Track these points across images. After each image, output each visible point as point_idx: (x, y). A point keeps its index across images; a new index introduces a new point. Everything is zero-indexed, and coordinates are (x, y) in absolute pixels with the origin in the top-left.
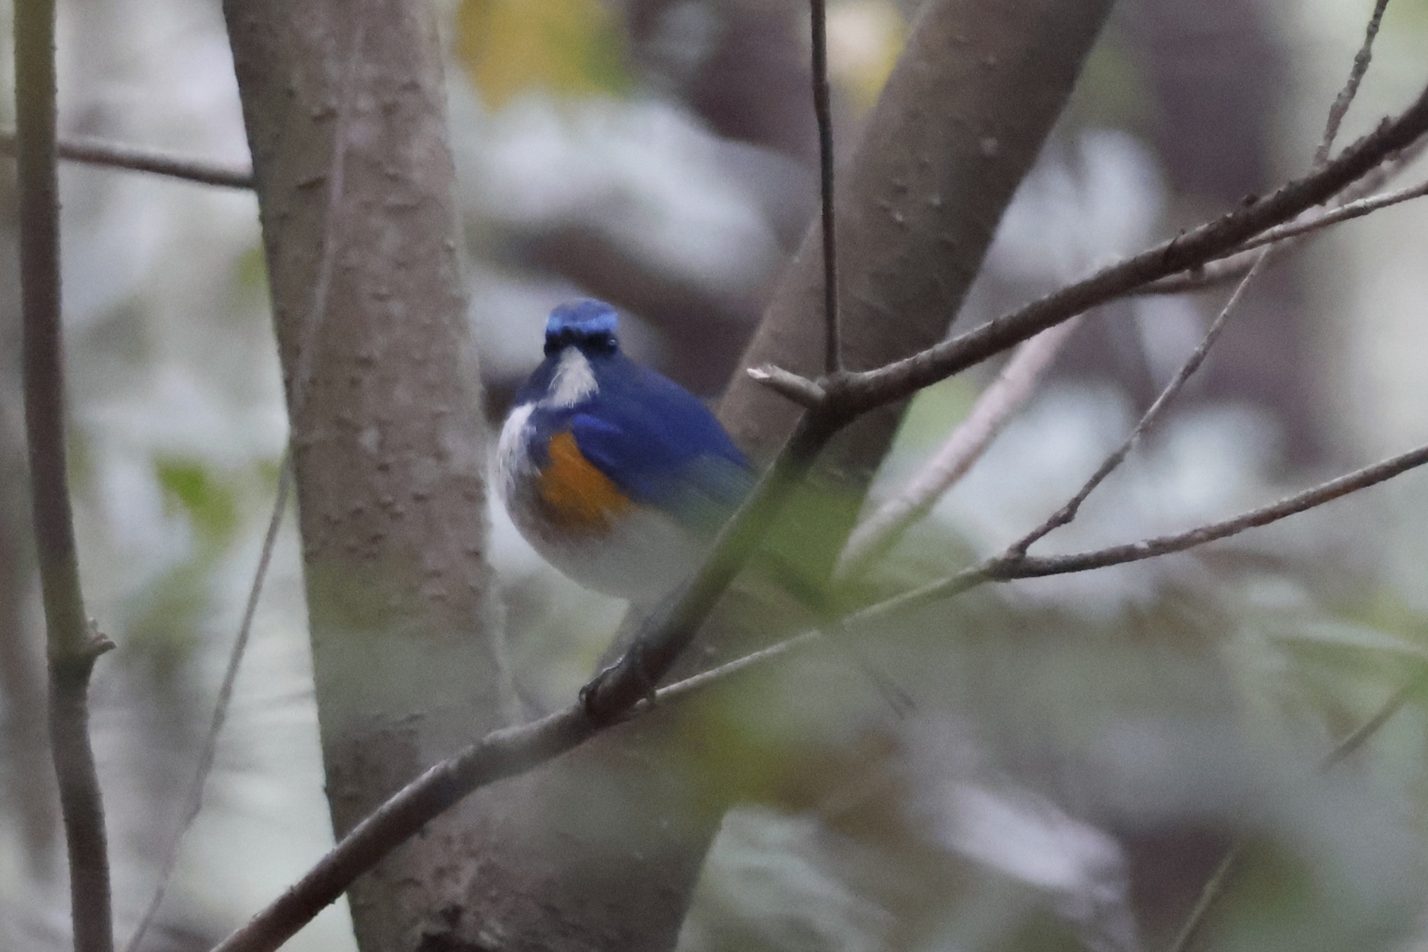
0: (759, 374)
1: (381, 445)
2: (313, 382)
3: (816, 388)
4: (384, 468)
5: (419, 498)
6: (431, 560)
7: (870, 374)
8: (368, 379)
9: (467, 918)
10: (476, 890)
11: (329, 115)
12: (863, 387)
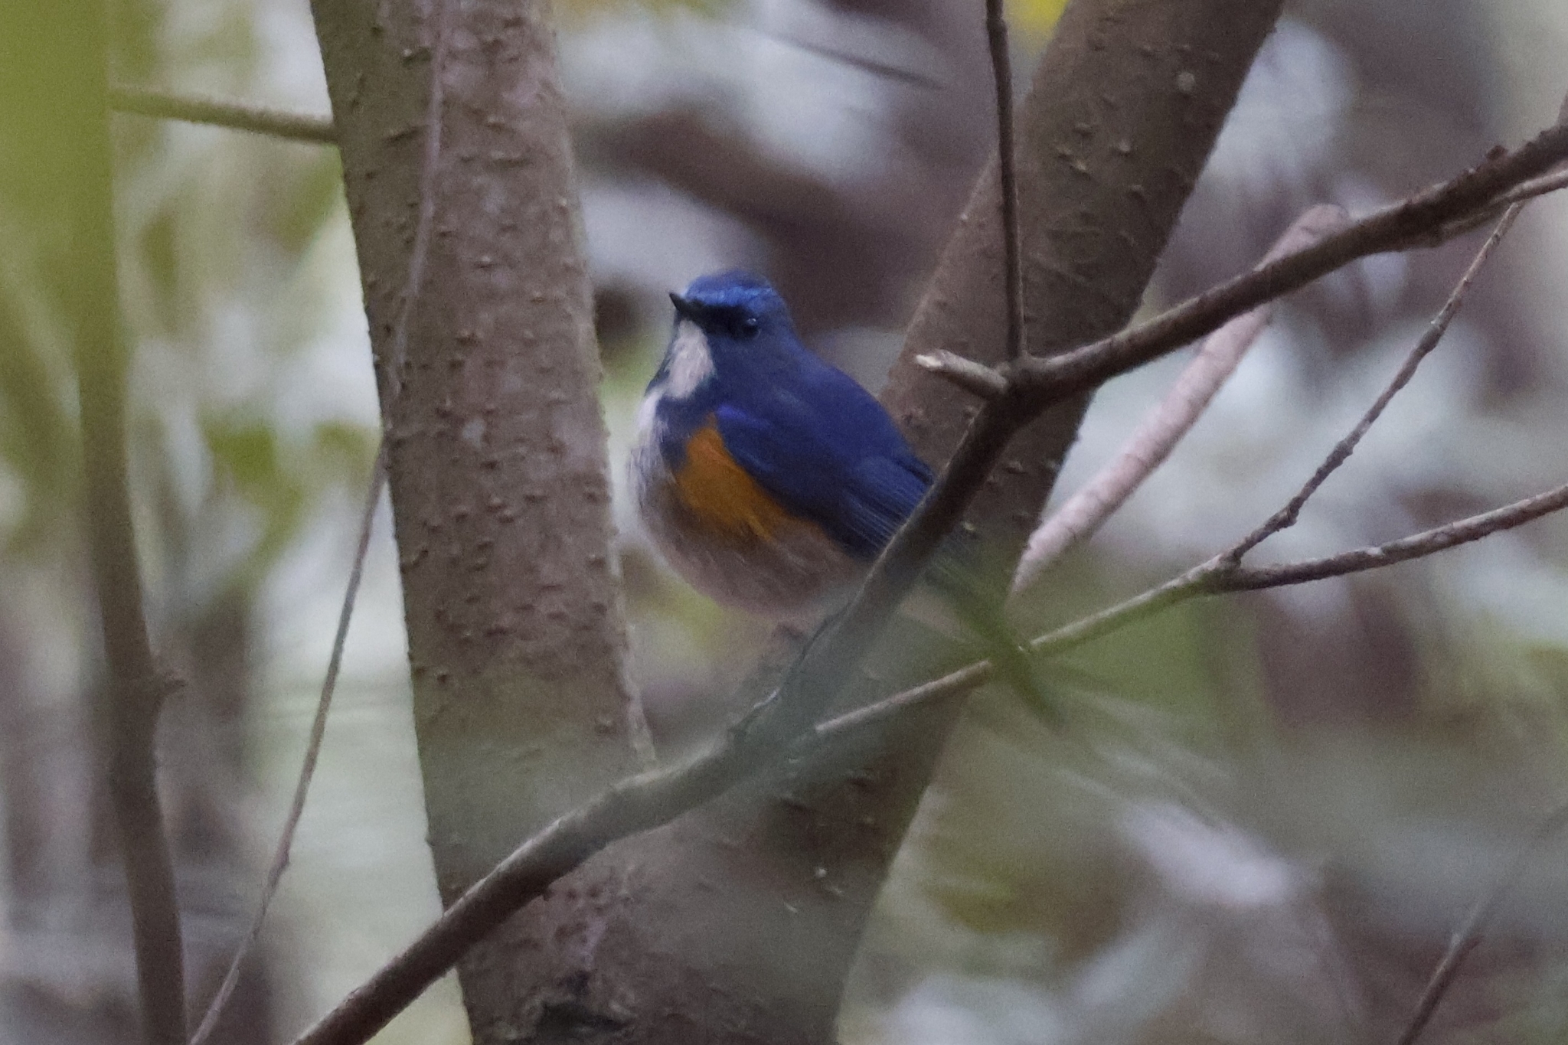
0: (930, 361)
1: (486, 438)
2: (408, 365)
3: (996, 376)
4: (492, 466)
5: (531, 499)
6: (548, 571)
7: (1058, 360)
8: (472, 364)
9: (596, 985)
10: (604, 950)
11: (423, 56)
12: (1050, 375)
